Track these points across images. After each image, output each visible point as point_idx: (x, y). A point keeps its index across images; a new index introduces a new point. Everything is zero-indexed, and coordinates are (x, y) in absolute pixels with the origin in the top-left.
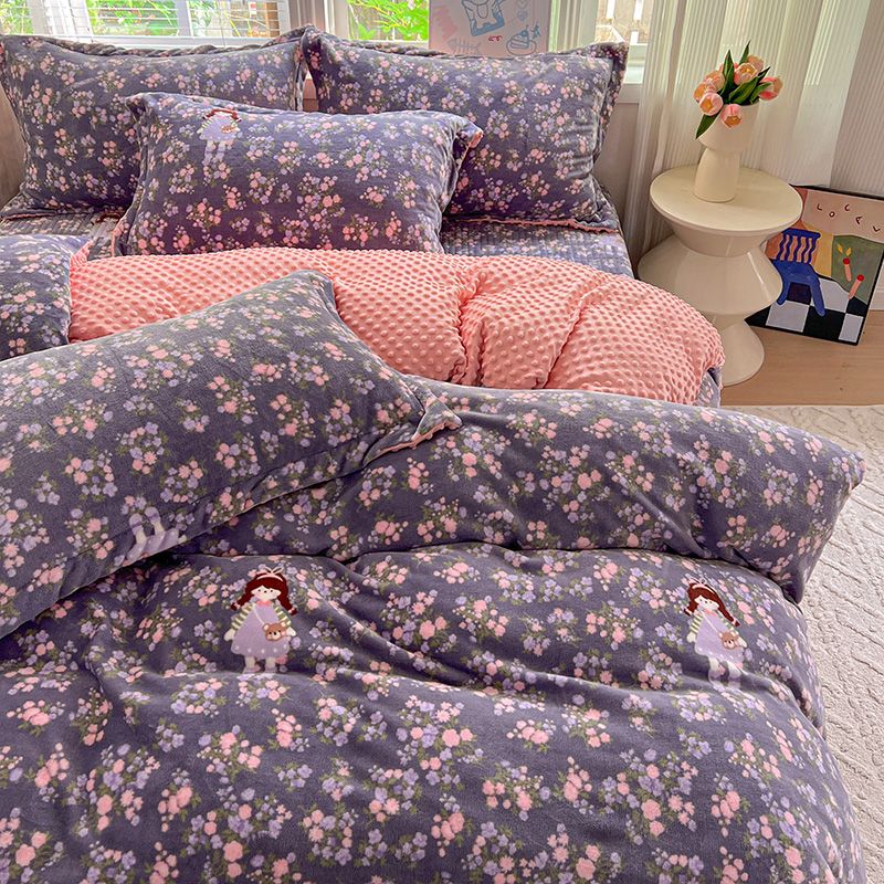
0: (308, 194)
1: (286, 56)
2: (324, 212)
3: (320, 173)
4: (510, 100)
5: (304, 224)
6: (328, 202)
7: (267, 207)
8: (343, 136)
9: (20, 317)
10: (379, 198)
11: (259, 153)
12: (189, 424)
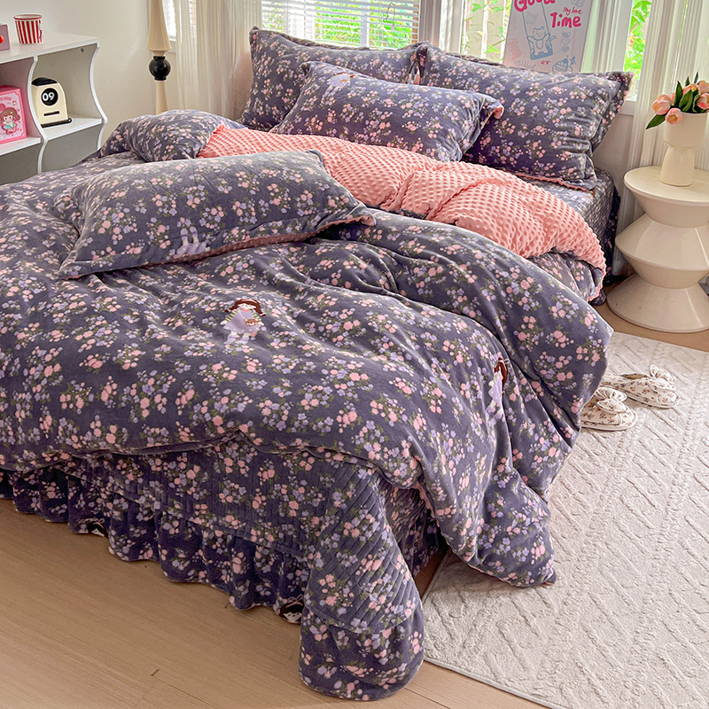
0: (372, 120)
1: (405, 56)
2: (379, 132)
3: (383, 109)
4: (531, 94)
5: (366, 137)
6: (382, 126)
7: (348, 125)
8: (407, 92)
9: (177, 137)
10: (414, 129)
11: (354, 95)
12: (221, 189)
